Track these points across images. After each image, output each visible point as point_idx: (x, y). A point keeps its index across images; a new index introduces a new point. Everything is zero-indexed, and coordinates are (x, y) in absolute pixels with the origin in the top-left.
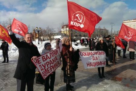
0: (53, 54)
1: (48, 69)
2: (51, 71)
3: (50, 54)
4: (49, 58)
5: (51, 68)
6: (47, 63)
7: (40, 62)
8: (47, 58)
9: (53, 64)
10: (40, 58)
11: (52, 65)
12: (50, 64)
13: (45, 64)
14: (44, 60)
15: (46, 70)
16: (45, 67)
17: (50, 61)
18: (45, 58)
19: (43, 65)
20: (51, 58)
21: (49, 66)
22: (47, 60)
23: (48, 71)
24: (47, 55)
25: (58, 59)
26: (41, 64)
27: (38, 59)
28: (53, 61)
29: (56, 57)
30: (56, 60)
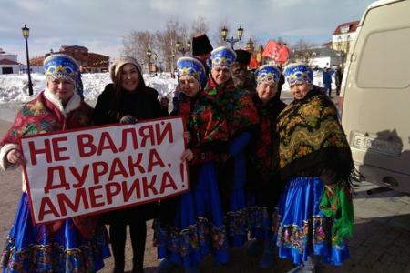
0: (140, 139)
1: (97, 192)
2: (110, 202)
3: (125, 132)
4: (115, 151)
5: (113, 189)
6: (95, 165)
7: (62, 154)
8: (102, 147)
9: (126, 176)
10: (65, 139)
11: (119, 179)
12: (113, 173)
13: (86, 168)
14: (88, 150)
15: (81, 193)
16: (82, 179)
17: (117, 161)
18: (96, 143)
19: (73, 170)
20: (122, 149)
21: (104, 180)
22: (100, 153)
23: (93, 197)
24: (105, 135)
25: (169, 165)
26: (66, 164)
27: (55, 141)
28: (131, 166)
29: (153, 152)
30: (151, 164)
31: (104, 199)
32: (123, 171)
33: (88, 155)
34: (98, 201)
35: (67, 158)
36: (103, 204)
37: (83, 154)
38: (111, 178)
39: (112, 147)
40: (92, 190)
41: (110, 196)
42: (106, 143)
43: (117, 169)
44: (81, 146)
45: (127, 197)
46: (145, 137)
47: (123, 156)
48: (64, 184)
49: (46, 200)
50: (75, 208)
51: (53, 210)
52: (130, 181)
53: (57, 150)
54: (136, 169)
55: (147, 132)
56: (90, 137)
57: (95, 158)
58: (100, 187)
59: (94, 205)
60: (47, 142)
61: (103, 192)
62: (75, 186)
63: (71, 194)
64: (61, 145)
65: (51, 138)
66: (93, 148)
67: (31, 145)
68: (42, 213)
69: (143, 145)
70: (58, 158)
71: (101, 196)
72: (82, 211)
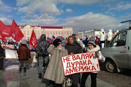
0: (85, 57)
1: (77, 68)
2: (80, 71)
3: (82, 55)
4: (80, 59)
5: (80, 68)
6: (76, 62)
8: (77, 58)
9: (83, 65)
10: (70, 57)
13: (74, 63)
15: (73, 68)
16: (73, 65)
17: (80, 61)
18: (76, 57)
19: (71, 63)
20: (82, 59)
21: (78, 65)
22: (77, 60)
23: (76, 69)
24: (78, 56)
25: (94, 64)
26: (70, 62)
27: (68, 57)
28: (84, 63)
29: (89, 60)
30: (89, 63)
31: (78, 70)
32: (82, 64)
33: (74, 60)
34: (77, 70)
35: (70, 61)
36: (78, 71)
37: (73, 60)
38: (79, 65)
39: (79, 58)
40: (76, 67)
41: (80, 69)
42: (78, 57)
43: (81, 63)
44: (73, 58)
45: (83, 70)
46: (87, 57)
47: (82, 60)
48: (70, 66)
49: (67, 70)
50: (72, 72)
51: (68, 72)
52: (84, 66)
53: (68, 59)
54: (85, 64)
55: (87, 55)
56: (75, 56)
57: (76, 61)
58: (77, 67)
59: (76, 71)
60: (66, 57)
61: (78, 68)
62: (72, 67)
63: (72, 68)
64: (69, 58)
65: (67, 57)
66: (75, 58)
67: (64, 58)
68: (66, 73)
69: (86, 58)
70: (69, 61)
71: (77, 69)
72: (74, 72)
